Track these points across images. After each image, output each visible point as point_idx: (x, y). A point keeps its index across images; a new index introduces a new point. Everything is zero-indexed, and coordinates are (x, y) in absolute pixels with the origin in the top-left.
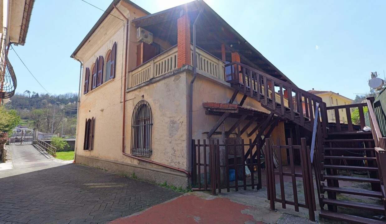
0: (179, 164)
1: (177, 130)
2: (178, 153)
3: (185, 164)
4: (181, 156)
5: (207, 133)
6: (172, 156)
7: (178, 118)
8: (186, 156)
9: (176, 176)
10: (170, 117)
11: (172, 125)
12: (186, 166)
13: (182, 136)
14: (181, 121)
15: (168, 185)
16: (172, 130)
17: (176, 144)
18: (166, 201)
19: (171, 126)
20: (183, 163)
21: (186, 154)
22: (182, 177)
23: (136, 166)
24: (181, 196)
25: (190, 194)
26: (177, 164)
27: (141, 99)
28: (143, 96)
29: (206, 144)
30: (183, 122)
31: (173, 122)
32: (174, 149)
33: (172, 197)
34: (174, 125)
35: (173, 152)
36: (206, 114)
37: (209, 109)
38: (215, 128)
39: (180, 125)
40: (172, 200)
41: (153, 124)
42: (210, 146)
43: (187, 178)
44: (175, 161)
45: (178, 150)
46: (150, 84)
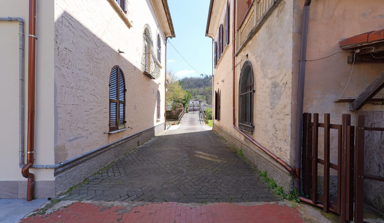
0: (281, 151)
1: (279, 98)
2: (280, 134)
3: (288, 153)
4: (283, 139)
5: (351, 101)
6: (273, 137)
7: (281, 78)
8: (290, 140)
9: (277, 169)
10: (272, 78)
11: (273, 89)
12: (289, 157)
13: (285, 107)
14: (284, 81)
15: (268, 176)
16: (274, 98)
17: (277, 119)
18: (244, 201)
19: (272, 91)
20: (286, 152)
21: (290, 138)
22: (284, 173)
23: (243, 142)
24: (272, 203)
25: (291, 206)
26: (278, 150)
27: (245, 60)
28: (247, 55)
29: (319, 122)
30: (287, 83)
31: (275, 85)
32: (276, 126)
33: (257, 199)
34: (276, 90)
35: (275, 131)
36: (348, 62)
37: (358, 51)
38: (372, 90)
39: (283, 89)
40: (253, 204)
41: (256, 91)
42: (340, 128)
43: (291, 177)
44: (276, 146)
45: (280, 130)
46: (253, 36)
